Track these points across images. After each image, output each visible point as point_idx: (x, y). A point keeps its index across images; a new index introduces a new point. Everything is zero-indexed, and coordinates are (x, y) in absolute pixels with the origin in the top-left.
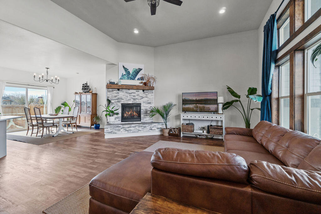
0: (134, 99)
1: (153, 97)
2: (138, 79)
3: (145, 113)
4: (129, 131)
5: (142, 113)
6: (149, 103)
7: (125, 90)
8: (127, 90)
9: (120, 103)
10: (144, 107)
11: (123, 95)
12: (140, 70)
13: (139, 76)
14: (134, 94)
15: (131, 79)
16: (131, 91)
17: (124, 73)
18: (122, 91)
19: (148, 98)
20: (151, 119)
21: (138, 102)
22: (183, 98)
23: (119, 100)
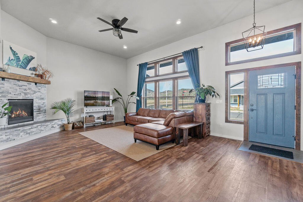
0: (25, 94)
1: (46, 91)
2: (30, 69)
3: (38, 111)
4: (30, 134)
5: (34, 111)
6: (42, 99)
7: (13, 81)
8: (16, 81)
9: (6, 98)
10: (37, 103)
11: (10, 88)
12: (33, 58)
13: (31, 65)
14: (25, 87)
15: (22, 67)
16: (21, 83)
17: (12, 57)
18: (9, 81)
19: (41, 93)
20: (44, 117)
21: (29, 97)
22: (85, 95)
23: (3, 94)
